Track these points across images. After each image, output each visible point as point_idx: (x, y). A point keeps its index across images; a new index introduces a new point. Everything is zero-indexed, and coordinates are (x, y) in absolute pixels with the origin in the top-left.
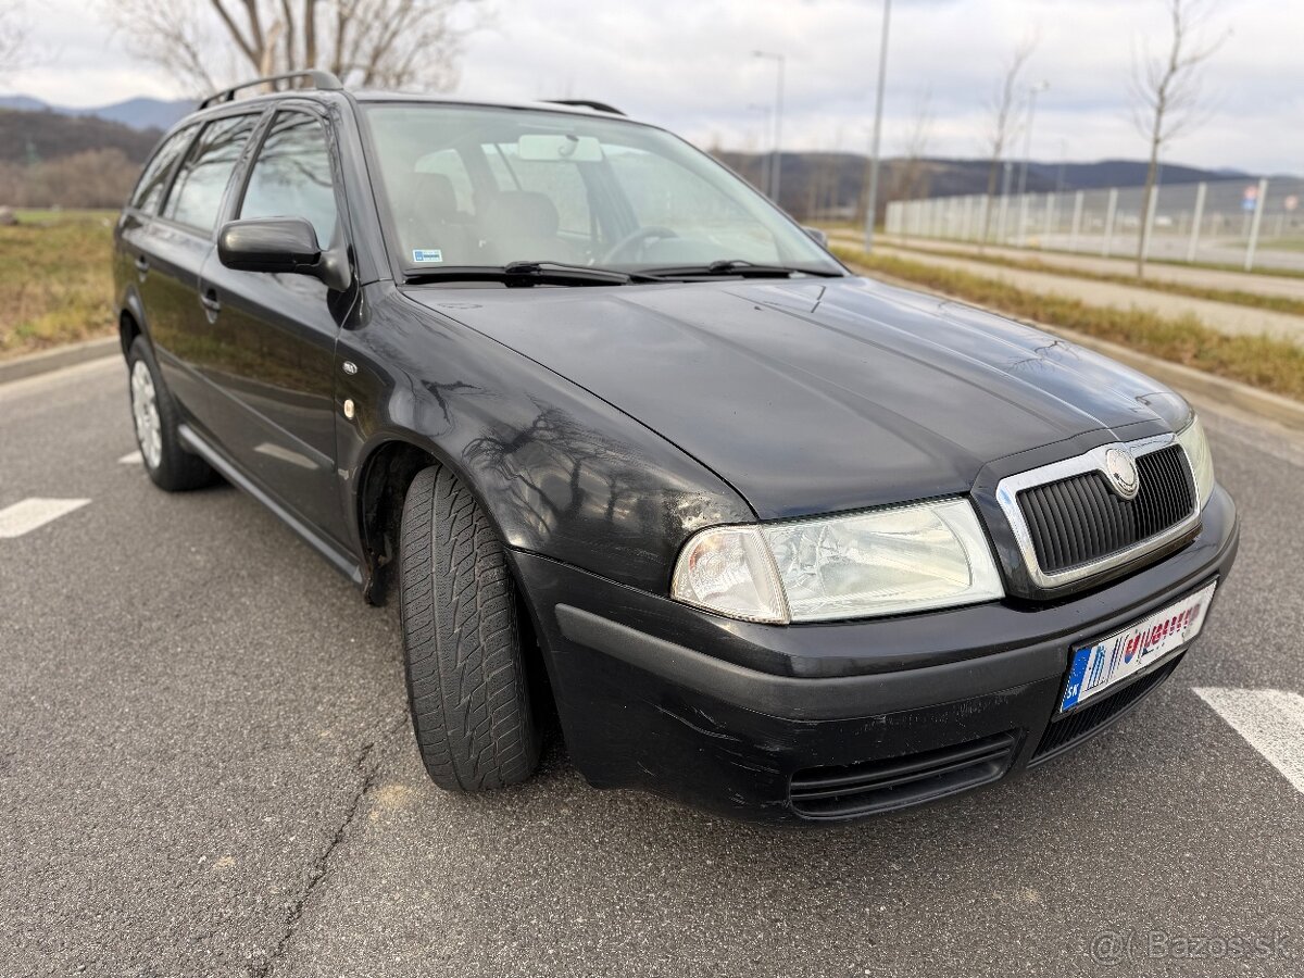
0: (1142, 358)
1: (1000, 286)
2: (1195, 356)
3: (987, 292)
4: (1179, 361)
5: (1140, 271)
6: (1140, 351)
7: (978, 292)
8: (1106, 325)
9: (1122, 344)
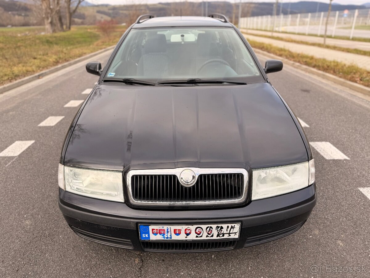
0: (342, 80)
1: (284, 50)
2: (361, 80)
3: (281, 53)
4: (356, 82)
5: (325, 41)
6: (340, 77)
7: (278, 52)
8: (326, 66)
9: (333, 74)
